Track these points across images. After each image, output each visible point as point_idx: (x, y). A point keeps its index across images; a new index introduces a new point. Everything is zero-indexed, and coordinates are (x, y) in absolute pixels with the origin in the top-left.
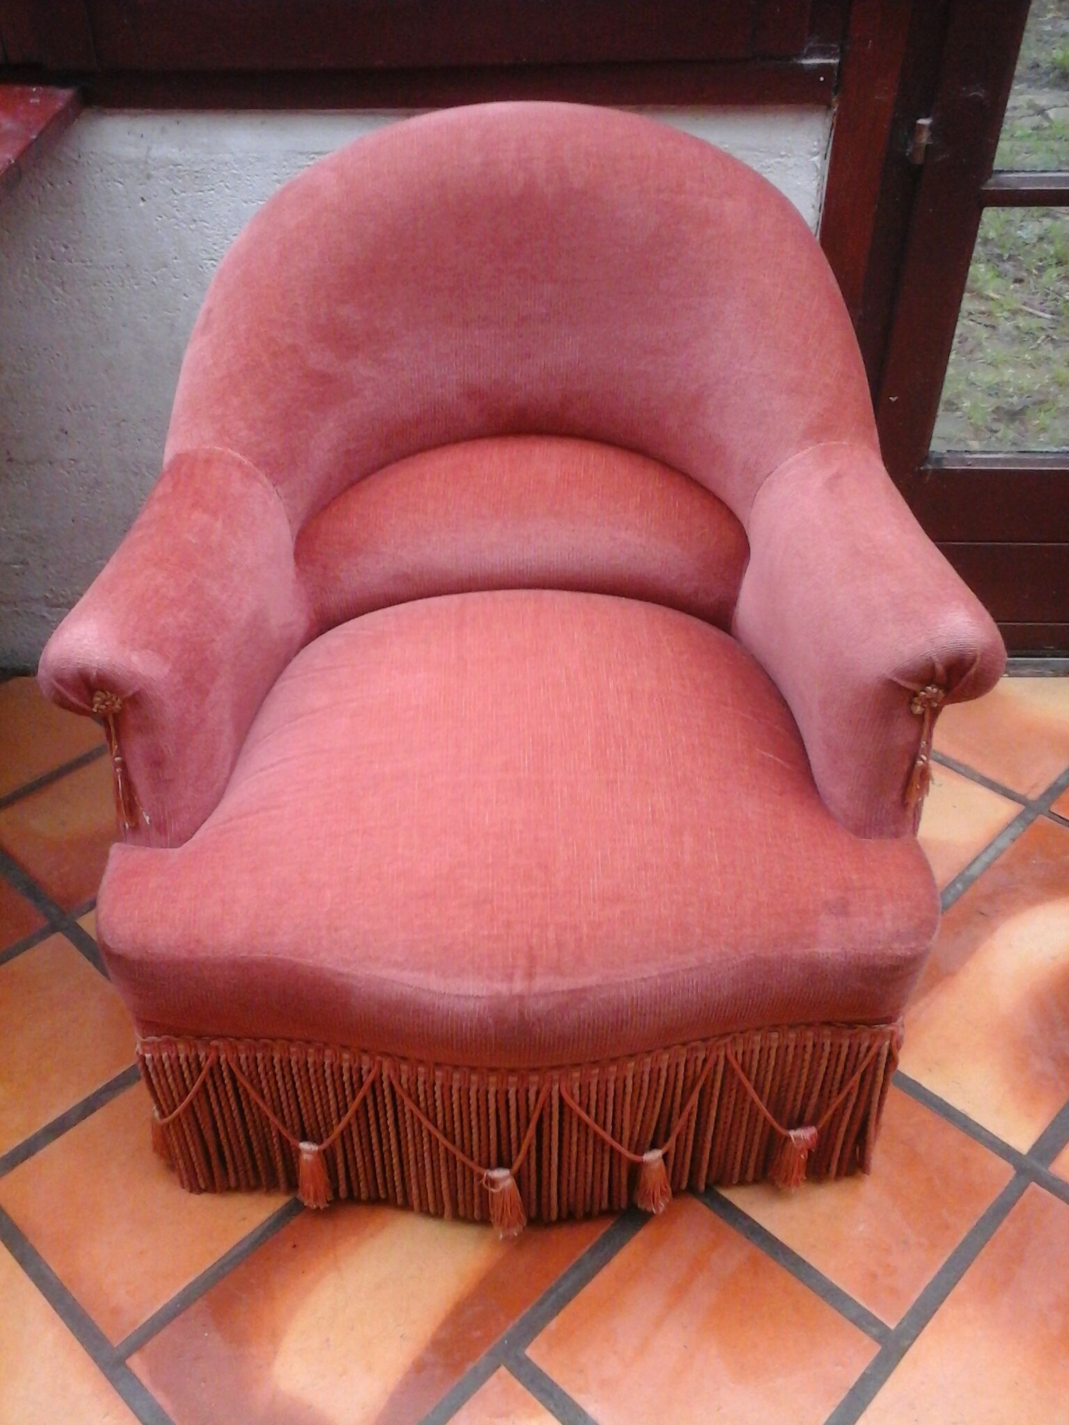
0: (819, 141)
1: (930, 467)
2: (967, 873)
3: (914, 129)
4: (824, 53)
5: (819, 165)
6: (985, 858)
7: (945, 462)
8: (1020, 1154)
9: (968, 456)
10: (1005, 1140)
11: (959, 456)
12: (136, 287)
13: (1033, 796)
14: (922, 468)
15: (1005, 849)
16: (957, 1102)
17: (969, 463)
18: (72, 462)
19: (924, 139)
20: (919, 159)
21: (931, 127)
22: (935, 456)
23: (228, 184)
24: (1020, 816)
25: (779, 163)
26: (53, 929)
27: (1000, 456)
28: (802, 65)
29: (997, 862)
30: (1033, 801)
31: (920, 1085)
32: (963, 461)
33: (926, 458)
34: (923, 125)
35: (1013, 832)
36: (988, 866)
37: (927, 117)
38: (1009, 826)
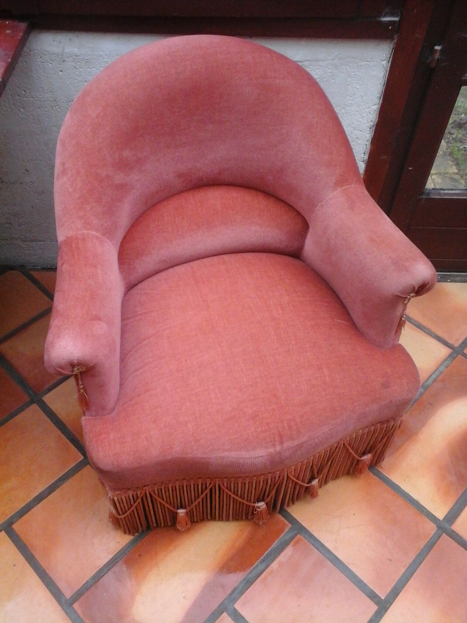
0: (386, 55)
1: (424, 197)
2: (426, 384)
3: (433, 51)
4: (392, 15)
5: (385, 66)
6: (434, 376)
7: (431, 195)
8: (440, 520)
9: (442, 192)
10: (434, 514)
11: (438, 192)
12: (59, 110)
13: (456, 345)
14: (420, 197)
15: (443, 372)
16: (415, 495)
17: (442, 195)
18: (31, 183)
19: (437, 56)
20: (433, 65)
21: (441, 50)
22: (426, 192)
23: (102, 66)
24: (450, 356)
25: (366, 64)
26: (32, 402)
27: (457, 192)
28: (381, 21)
29: (440, 378)
30: (456, 347)
31: (399, 487)
32: (439, 194)
33: (423, 193)
34: (436, 50)
35: (447, 363)
36: (435, 380)
37: (439, 45)
38: (446, 360)
